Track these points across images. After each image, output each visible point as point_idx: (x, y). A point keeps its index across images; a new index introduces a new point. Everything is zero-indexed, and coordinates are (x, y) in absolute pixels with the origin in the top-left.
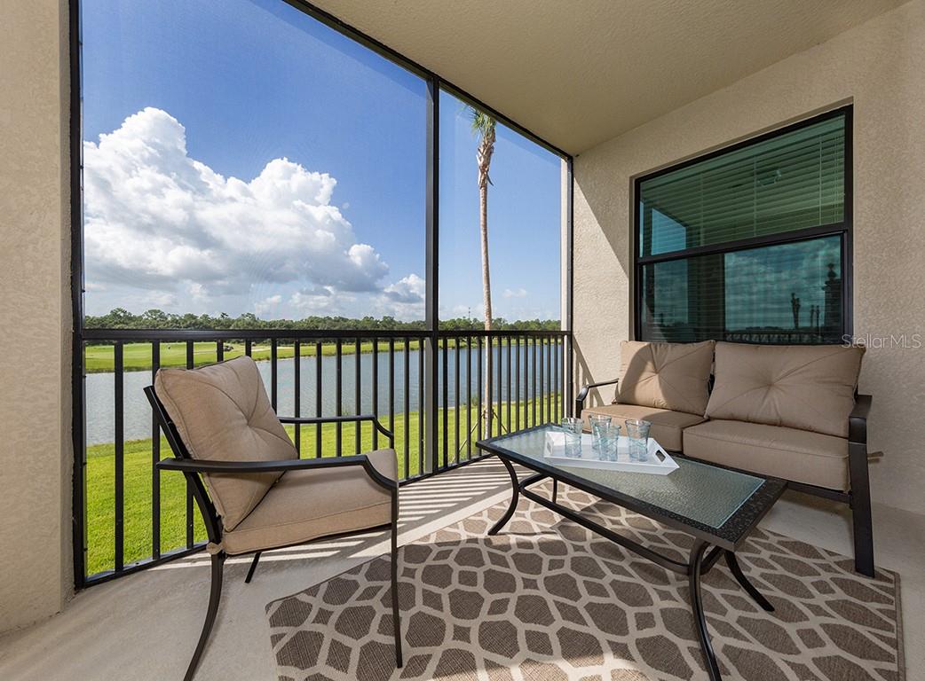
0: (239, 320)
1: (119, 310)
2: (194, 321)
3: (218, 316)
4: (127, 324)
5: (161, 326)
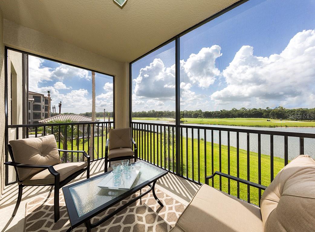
0: (274, 110)
1: (234, 108)
2: (255, 111)
3: (265, 109)
4: (236, 112)
5: (245, 113)
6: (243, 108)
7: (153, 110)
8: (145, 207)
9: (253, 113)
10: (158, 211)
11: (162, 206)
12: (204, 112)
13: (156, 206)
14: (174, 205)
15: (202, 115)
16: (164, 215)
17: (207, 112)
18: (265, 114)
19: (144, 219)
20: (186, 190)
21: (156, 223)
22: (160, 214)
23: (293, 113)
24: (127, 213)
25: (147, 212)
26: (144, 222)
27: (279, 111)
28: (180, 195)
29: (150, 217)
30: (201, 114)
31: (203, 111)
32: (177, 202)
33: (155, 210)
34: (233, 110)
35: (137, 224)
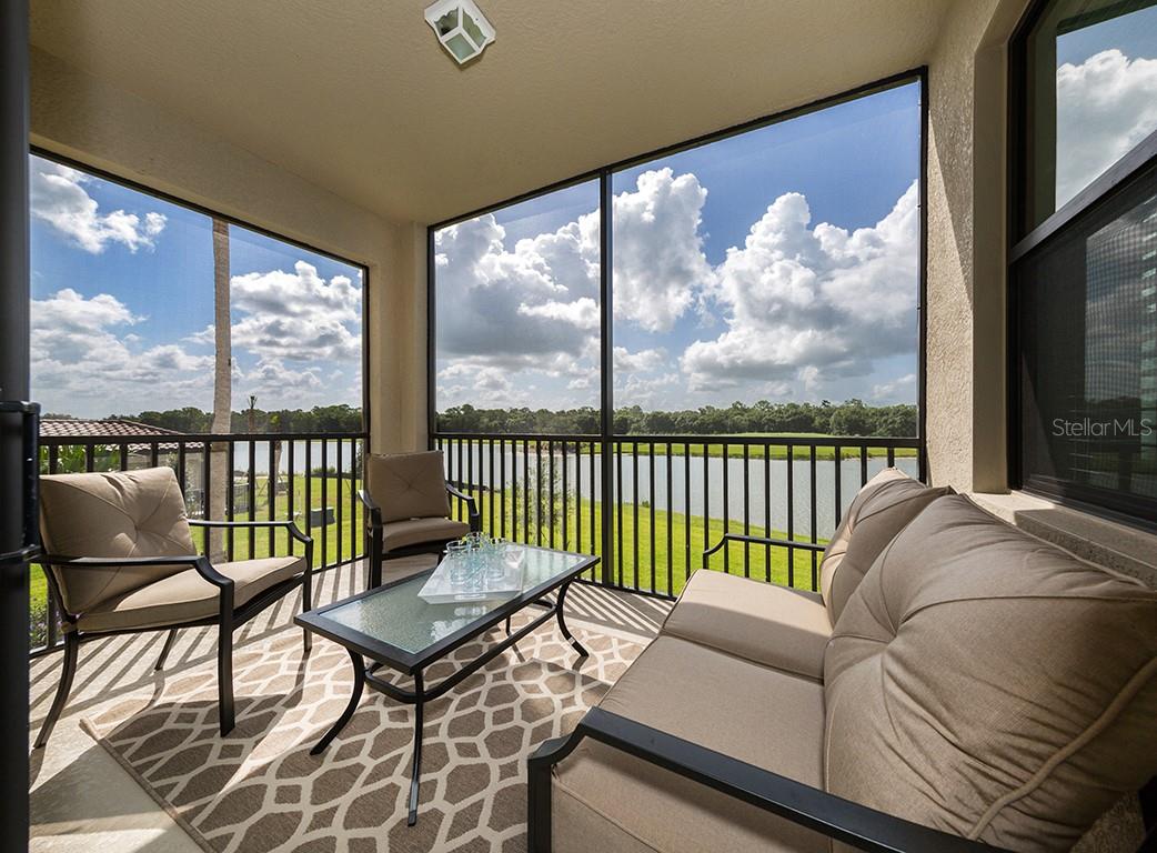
0: (842, 408)
1: (738, 402)
2: (794, 411)
3: (819, 404)
4: (742, 415)
5: (767, 417)
6: (764, 402)
7: (467, 406)
8: (536, 665)
9: (790, 416)
10: (577, 666)
11: (584, 654)
12: (648, 416)
13: (568, 657)
14: (615, 648)
15: (643, 423)
16: (596, 671)
17: (659, 413)
18: (818, 421)
19: (543, 687)
20: (640, 615)
21: (579, 690)
22: (583, 671)
23: (885, 418)
24: (489, 682)
25: (546, 673)
26: (546, 693)
27: (854, 412)
28: (627, 628)
29: (560, 682)
30: (638, 421)
31: (644, 412)
32: (621, 642)
33: (568, 666)
34: (735, 407)
35: (527, 701)
